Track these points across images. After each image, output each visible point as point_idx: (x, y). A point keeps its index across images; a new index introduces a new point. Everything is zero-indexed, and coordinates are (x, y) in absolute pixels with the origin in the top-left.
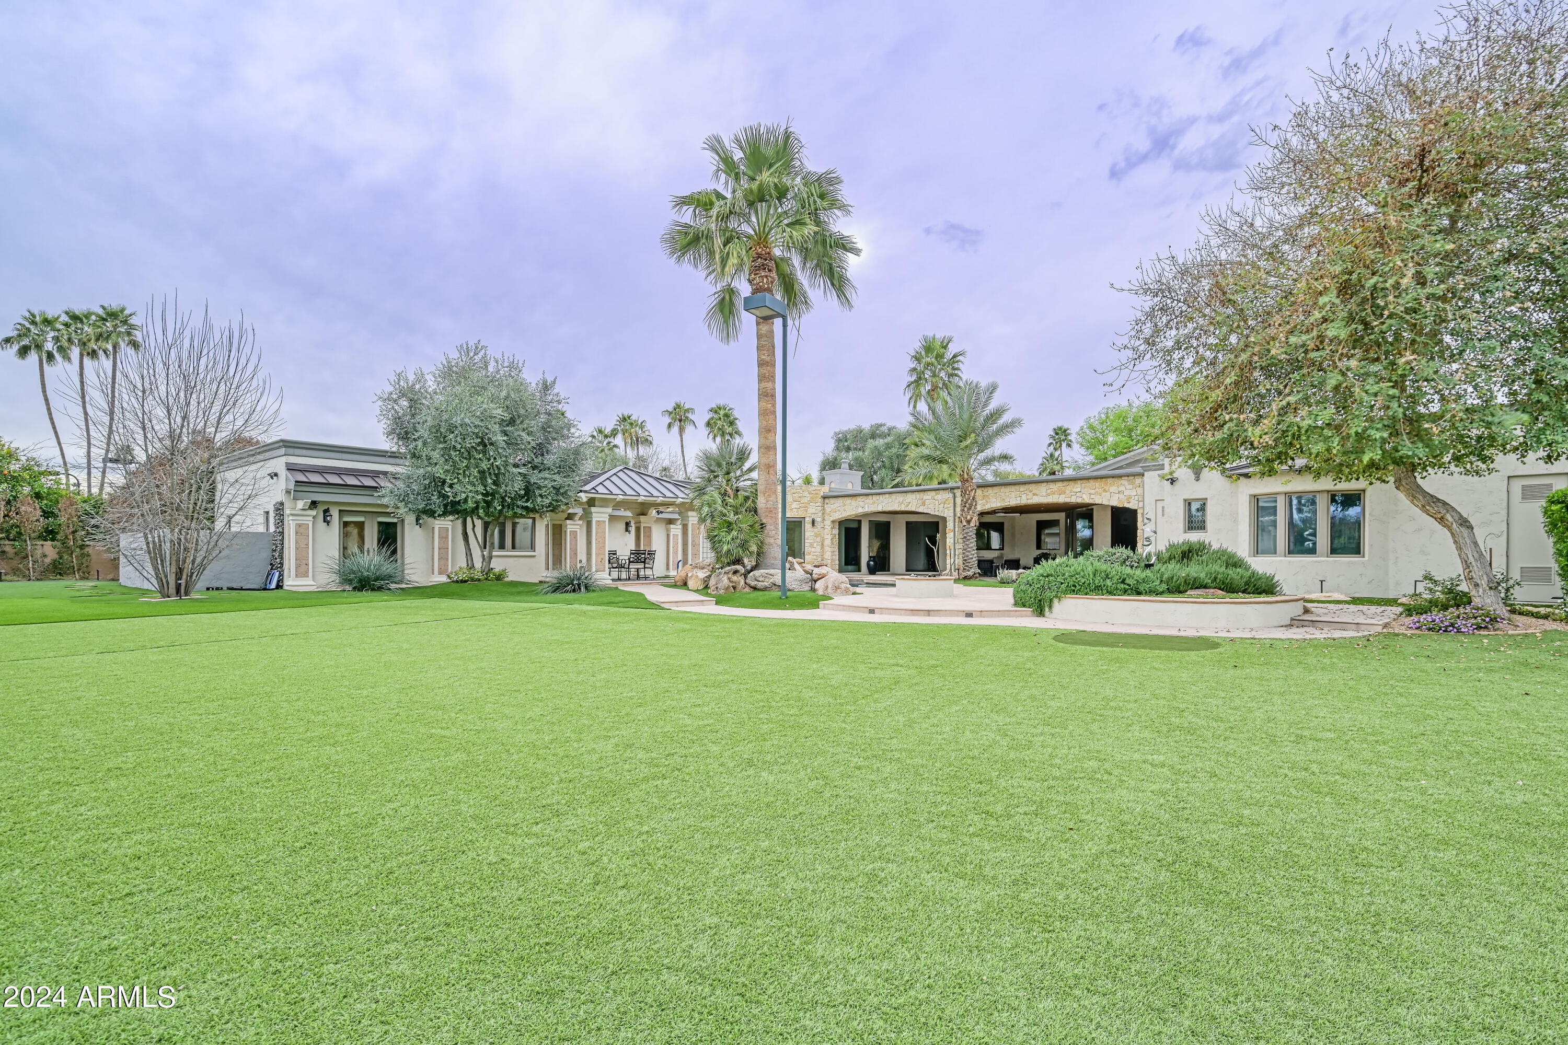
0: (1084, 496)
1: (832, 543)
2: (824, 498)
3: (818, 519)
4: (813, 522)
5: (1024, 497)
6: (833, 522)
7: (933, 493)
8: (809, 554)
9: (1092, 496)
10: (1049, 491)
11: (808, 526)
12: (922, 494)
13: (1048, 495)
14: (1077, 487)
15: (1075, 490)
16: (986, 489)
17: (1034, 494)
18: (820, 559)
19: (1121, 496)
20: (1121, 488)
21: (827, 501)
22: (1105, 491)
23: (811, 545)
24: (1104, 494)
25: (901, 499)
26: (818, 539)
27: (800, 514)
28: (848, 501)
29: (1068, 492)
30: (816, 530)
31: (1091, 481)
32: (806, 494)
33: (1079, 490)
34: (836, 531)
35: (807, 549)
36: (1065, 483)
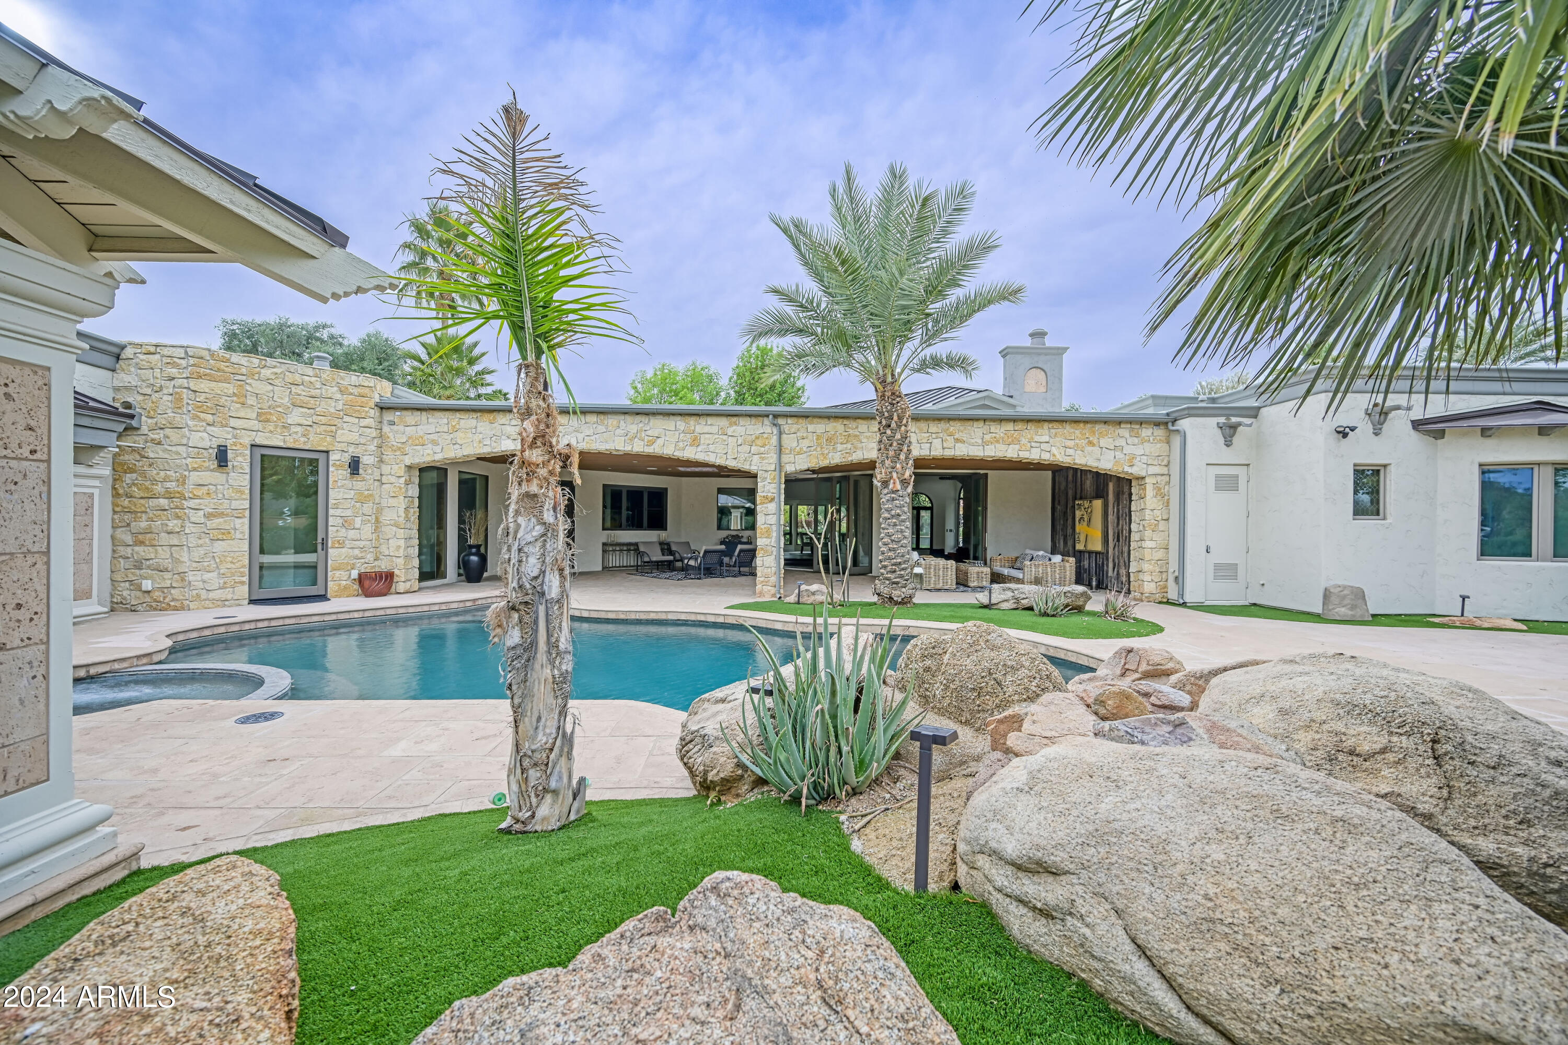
0: (1054, 450)
1: (407, 519)
2: (383, 408)
3: (366, 460)
4: (355, 466)
5: (937, 443)
6: (409, 468)
7: (723, 422)
8: (341, 545)
9: (1070, 452)
10: (987, 437)
11: (338, 474)
12: (692, 421)
13: (984, 444)
14: (1043, 434)
15: (1037, 438)
16: (852, 424)
17: (957, 441)
18: (370, 557)
19: (1119, 455)
20: (1122, 442)
21: (388, 416)
22: (1091, 443)
23: (347, 523)
24: (1090, 449)
25: (633, 428)
26: (368, 508)
27: (315, 441)
28: (468, 421)
29: (1024, 441)
30: (359, 485)
31: (1068, 427)
32: (333, 391)
33: (1046, 438)
34: (414, 491)
35: (335, 531)
36: (1020, 426)
